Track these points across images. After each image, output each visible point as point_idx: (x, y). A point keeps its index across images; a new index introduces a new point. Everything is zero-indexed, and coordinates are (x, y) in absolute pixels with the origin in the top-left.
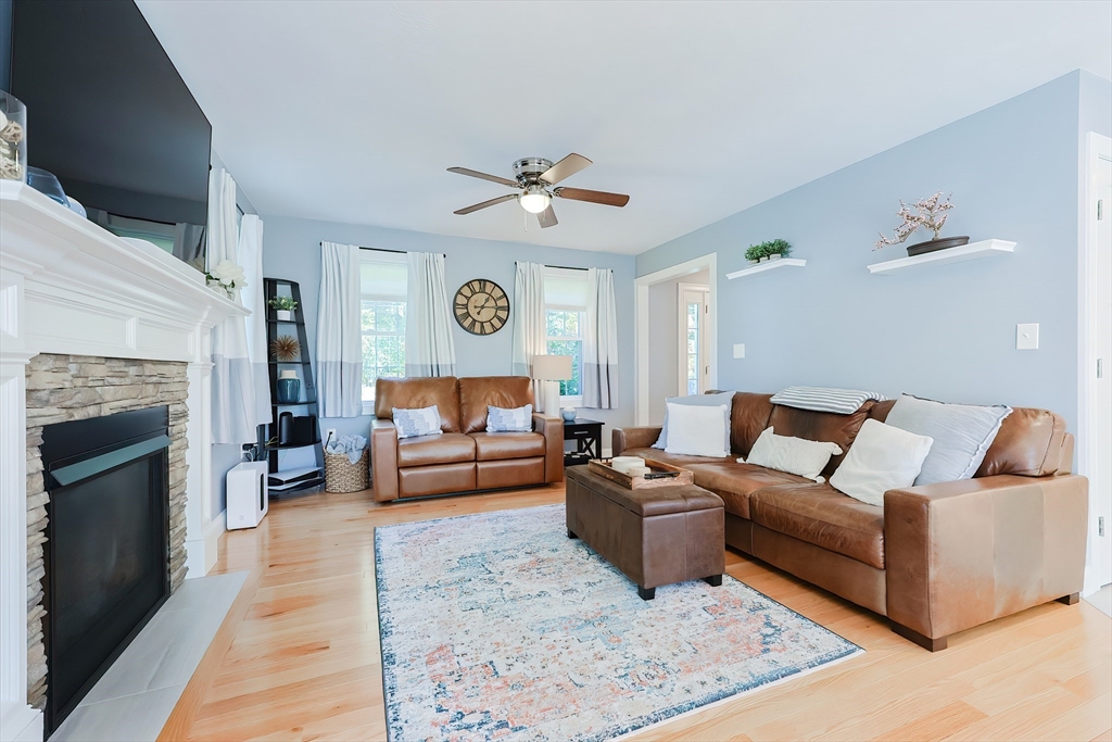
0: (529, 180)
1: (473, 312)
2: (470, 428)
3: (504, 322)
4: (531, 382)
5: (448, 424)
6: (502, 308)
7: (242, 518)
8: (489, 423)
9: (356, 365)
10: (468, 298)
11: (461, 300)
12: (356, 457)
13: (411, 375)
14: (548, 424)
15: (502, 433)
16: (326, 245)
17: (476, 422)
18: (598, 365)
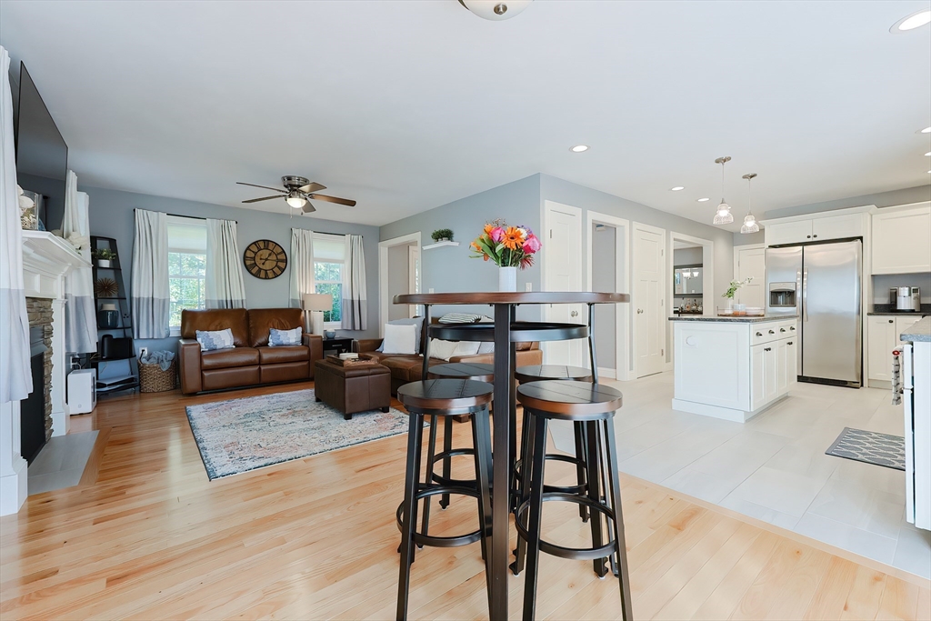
0: (292, 188)
1: (258, 262)
2: (257, 344)
3: (283, 270)
4: (303, 313)
5: (239, 341)
6: (282, 261)
7: (80, 406)
8: (270, 340)
9: (164, 300)
10: (256, 253)
11: (250, 254)
12: (166, 366)
13: (210, 307)
14: (311, 339)
15: (280, 347)
16: (139, 212)
17: (261, 340)
18: (353, 301)
